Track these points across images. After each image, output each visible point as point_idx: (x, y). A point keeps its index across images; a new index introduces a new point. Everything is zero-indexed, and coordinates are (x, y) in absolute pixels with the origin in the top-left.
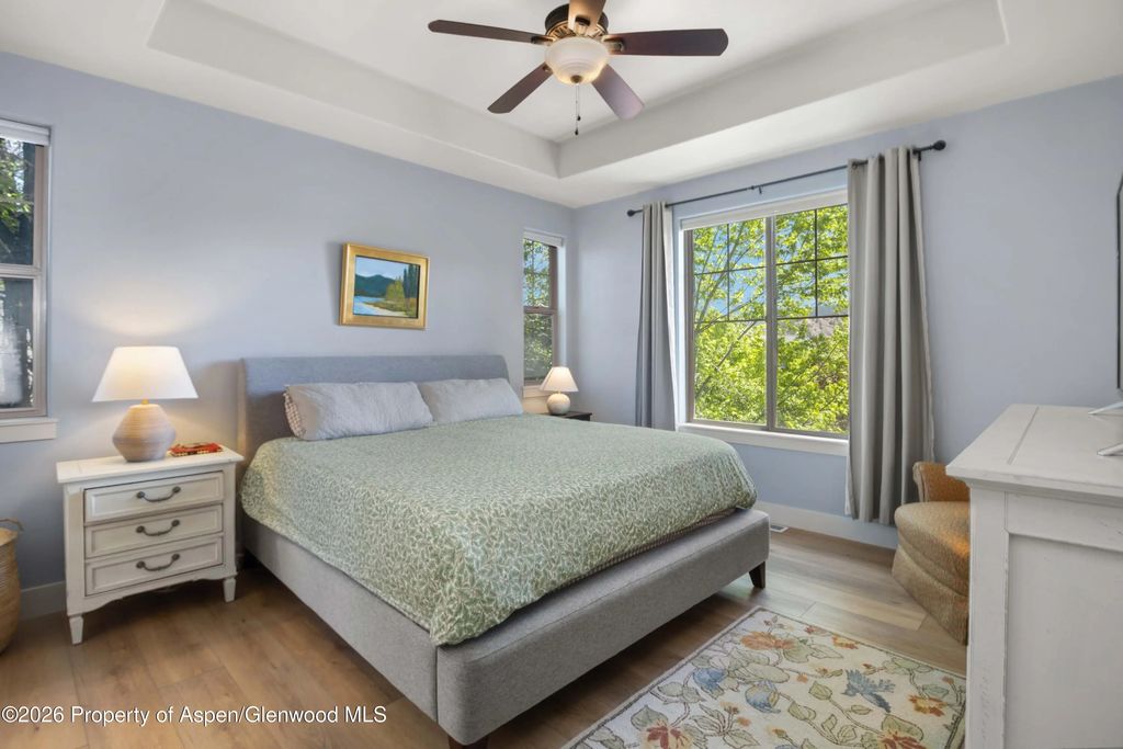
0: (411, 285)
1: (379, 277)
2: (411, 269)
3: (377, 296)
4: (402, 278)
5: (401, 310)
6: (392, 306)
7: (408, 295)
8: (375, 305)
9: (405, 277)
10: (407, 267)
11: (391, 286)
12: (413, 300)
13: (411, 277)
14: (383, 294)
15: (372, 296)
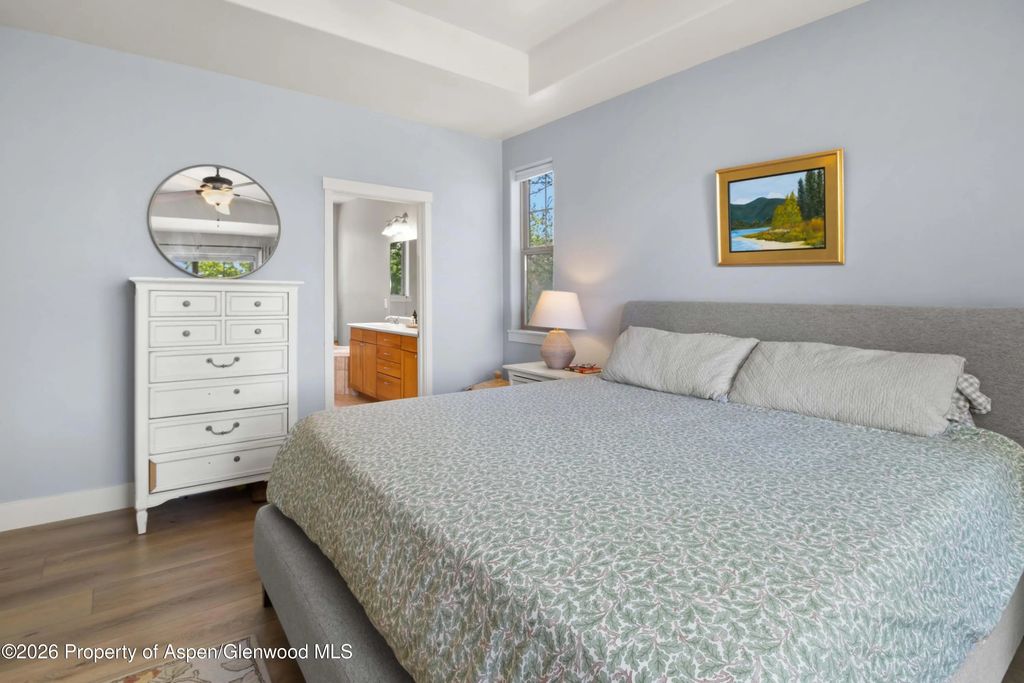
0: (814, 201)
1: (761, 201)
2: (809, 178)
3: (759, 226)
4: (796, 194)
5: (797, 239)
6: (783, 234)
7: (807, 217)
8: (759, 237)
9: (801, 190)
10: (803, 176)
11: (780, 209)
12: (817, 221)
13: (811, 188)
14: (768, 221)
15: (752, 226)
